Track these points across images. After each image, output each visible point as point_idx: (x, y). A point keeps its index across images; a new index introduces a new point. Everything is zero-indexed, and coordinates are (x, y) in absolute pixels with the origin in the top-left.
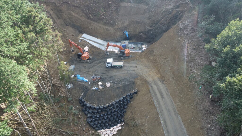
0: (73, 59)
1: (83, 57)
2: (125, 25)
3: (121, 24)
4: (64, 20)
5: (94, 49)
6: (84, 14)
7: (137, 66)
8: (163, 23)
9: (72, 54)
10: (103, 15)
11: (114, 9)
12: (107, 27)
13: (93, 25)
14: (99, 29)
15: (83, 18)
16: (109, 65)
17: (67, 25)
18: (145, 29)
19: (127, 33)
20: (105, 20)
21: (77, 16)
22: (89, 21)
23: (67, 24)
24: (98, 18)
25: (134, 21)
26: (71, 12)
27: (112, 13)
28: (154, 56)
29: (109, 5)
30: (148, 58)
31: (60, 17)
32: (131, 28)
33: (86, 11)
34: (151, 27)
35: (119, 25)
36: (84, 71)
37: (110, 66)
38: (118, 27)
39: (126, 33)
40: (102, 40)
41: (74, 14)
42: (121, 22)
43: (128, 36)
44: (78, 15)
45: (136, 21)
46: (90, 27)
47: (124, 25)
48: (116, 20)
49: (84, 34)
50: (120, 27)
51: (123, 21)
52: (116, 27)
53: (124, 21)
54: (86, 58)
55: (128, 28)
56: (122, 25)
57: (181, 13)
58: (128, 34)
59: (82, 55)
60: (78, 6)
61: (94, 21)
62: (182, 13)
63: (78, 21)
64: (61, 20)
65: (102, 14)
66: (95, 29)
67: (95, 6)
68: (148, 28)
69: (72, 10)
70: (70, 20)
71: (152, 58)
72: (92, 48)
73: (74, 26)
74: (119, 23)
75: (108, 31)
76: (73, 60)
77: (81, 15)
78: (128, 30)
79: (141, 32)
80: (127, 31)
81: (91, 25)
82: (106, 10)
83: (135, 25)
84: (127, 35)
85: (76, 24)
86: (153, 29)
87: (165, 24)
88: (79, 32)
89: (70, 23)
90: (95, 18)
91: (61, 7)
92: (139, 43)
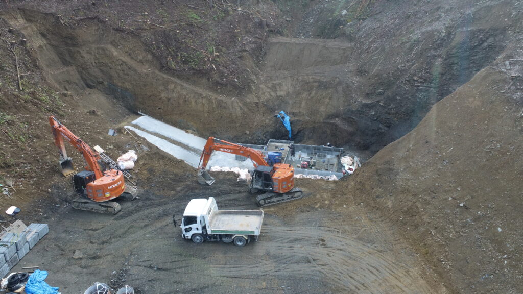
0: (60, 197)
1: (91, 187)
2: (282, 93)
3: (268, 90)
4: (82, 69)
5: (161, 162)
6: (150, 57)
7: (328, 236)
8: (415, 78)
9: (62, 175)
10: (214, 61)
11: (248, 48)
12: (220, 97)
13: (175, 87)
14: (193, 103)
15: (147, 66)
16: (196, 229)
17: (89, 86)
18: (349, 105)
19: (287, 119)
20: (216, 77)
21: (126, 59)
22: (165, 76)
23: (92, 84)
24: (194, 69)
25: (311, 80)
26: (109, 47)
27: (240, 57)
28: (402, 192)
29: (234, 36)
30: (372, 203)
31: (68, 58)
32: (301, 103)
33: (158, 48)
34: (367, 96)
35: (260, 93)
36: (77, 254)
37: (200, 232)
38: (259, 98)
39: (283, 118)
40: (200, 136)
41: (115, 53)
42: (270, 85)
43: (289, 128)
44: (132, 58)
45: (315, 82)
46: (163, 95)
47: (279, 93)
48: (253, 77)
49: (141, 115)
50: (263, 98)
51: (275, 82)
52: (251, 98)
53: (277, 82)
54: (108, 195)
55: (290, 102)
56: (272, 94)
57: (487, 38)
58: (291, 123)
59: (93, 178)
60: (132, 32)
61: (179, 77)
62: (490, 36)
63: (128, 75)
64: (72, 70)
65: (209, 60)
66: (181, 101)
67: (190, 35)
68: (359, 99)
69: (111, 43)
70: (102, 71)
71: (390, 204)
72: (152, 159)
73: (112, 91)
74: (262, 86)
75: (225, 108)
76: (57, 200)
77: (140, 57)
78: (289, 109)
79: (336, 116)
80: (286, 113)
81: (169, 87)
82: (224, 49)
83: (313, 93)
84: (285, 125)
85: (120, 84)
86: (379, 101)
87: (425, 80)
88: (129, 109)
89: (101, 80)
90: (185, 70)
91: (74, 29)
92: (330, 150)
